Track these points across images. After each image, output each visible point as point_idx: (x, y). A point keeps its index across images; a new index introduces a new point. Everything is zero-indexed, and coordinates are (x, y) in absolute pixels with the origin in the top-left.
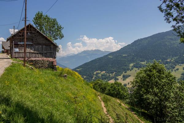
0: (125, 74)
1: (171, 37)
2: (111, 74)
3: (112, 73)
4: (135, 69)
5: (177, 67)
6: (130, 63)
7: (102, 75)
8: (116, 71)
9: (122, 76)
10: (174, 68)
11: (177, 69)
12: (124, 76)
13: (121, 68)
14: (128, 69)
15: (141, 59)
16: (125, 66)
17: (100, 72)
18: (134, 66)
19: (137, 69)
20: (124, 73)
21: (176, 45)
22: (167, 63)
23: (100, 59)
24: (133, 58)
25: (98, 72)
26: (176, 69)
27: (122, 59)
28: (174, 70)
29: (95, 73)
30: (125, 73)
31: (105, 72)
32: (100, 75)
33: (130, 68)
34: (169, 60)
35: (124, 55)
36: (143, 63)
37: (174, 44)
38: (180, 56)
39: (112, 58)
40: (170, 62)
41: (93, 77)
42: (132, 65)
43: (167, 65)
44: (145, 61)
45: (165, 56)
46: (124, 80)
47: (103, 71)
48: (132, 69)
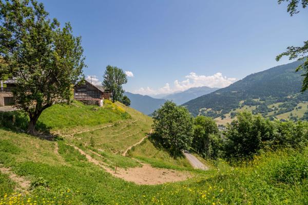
0: (234, 112)
2: (217, 112)
3: (219, 110)
4: (246, 106)
5: (299, 105)
6: (240, 101)
7: (208, 113)
8: (223, 109)
9: (229, 114)
10: (296, 105)
11: (300, 108)
12: (232, 114)
13: (230, 105)
14: (237, 107)
15: (253, 96)
16: (234, 103)
17: (206, 109)
18: (245, 104)
19: (248, 107)
20: (232, 111)
22: (287, 100)
23: (206, 96)
24: (244, 95)
25: (203, 109)
26: (297, 107)
27: (231, 96)
28: (295, 108)
29: (201, 110)
30: (234, 110)
31: (211, 109)
32: (206, 112)
33: (240, 105)
34: (289, 97)
35: (233, 92)
36: (256, 100)
39: (219, 95)
40: (291, 99)
41: (198, 114)
42: (242, 102)
43: (286, 102)
44: (258, 98)
45: (284, 92)
46: (232, 118)
47: (210, 108)
48: (242, 107)
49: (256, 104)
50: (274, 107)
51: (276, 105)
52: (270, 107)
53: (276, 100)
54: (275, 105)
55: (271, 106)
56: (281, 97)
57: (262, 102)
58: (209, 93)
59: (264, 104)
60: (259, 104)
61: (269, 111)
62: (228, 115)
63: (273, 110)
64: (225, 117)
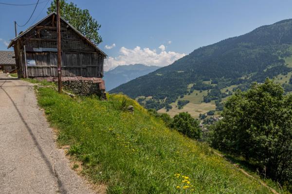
0: (182, 99)
1: (246, 44)
2: (160, 101)
3: (162, 98)
4: (195, 92)
6: (188, 84)
7: (148, 102)
8: (168, 96)
9: (176, 103)
12: (179, 103)
13: (176, 91)
14: (186, 93)
15: (204, 77)
16: (182, 87)
17: (144, 97)
18: (195, 88)
19: (198, 92)
20: (179, 98)
21: (253, 56)
22: (241, 81)
23: (143, 78)
24: (192, 76)
25: (141, 97)
27: (176, 78)
30: (181, 97)
31: (151, 97)
32: (144, 102)
33: (189, 90)
34: (243, 78)
35: (179, 72)
36: (207, 83)
37: (251, 54)
38: (259, 71)
39: (161, 77)
40: (246, 80)
42: (191, 86)
43: (241, 84)
44: (209, 80)
45: (238, 72)
46: (179, 108)
47: (149, 96)
48: (192, 92)
49: (208, 88)
50: (227, 91)
51: (230, 88)
52: (223, 91)
53: (230, 82)
54: (228, 88)
55: (225, 89)
56: (234, 78)
57: (214, 85)
58: (147, 73)
59: (216, 87)
60: (211, 87)
61: (223, 97)
62: (174, 105)
63: (227, 95)
64: (171, 108)
